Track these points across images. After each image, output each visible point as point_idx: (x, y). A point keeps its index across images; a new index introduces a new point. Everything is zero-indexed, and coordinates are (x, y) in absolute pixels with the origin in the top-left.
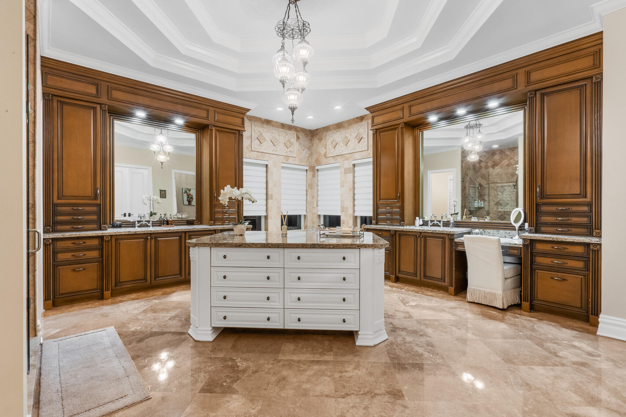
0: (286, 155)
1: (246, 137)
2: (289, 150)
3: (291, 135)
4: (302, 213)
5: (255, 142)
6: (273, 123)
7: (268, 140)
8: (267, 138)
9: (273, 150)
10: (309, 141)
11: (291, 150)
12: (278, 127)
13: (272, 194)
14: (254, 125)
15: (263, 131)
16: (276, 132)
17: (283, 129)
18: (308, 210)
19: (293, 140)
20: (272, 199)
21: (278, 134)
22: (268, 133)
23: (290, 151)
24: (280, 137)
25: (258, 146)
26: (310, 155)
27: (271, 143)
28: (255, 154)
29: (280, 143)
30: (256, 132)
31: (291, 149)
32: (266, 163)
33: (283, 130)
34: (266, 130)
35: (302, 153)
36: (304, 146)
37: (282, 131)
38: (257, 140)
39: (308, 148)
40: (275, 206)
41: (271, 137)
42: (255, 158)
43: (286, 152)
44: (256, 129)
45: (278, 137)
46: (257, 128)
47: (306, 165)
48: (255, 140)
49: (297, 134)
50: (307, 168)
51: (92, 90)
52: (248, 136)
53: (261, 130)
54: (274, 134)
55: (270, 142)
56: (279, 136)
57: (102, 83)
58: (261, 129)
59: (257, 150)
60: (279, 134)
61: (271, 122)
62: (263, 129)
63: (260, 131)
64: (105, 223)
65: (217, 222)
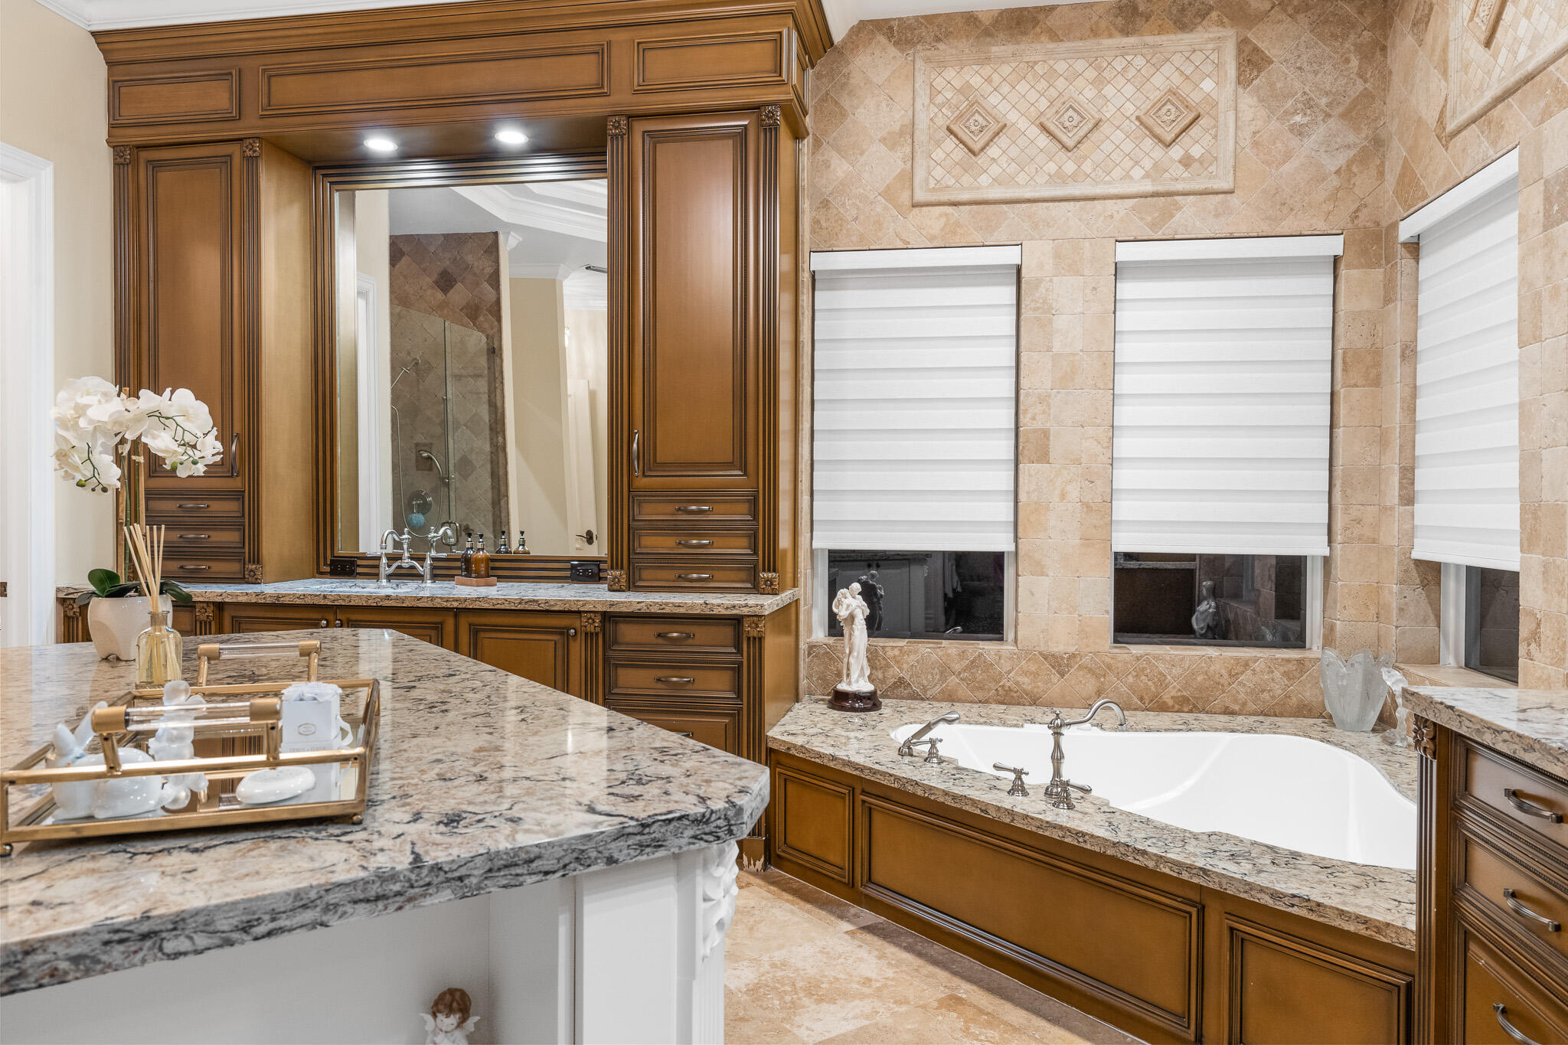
0: (1148, 187)
1: (883, 140)
2: (1176, 152)
3: (1198, 58)
4: (1311, 545)
5: (938, 154)
6: (1052, 21)
7: (1023, 124)
8: (1013, 117)
9: (1059, 177)
10: (1355, 62)
11: (1196, 151)
12: (1095, 33)
13: (1046, 434)
14: (928, 60)
15: (989, 80)
16: (1080, 65)
17: (1126, 32)
18: (1338, 526)
19: (1208, 85)
20: (1044, 457)
21: (1091, 74)
22: (1023, 87)
23: (1187, 161)
24: (1109, 90)
25: (958, 170)
26: (1363, 157)
27: (1043, 140)
28: (934, 220)
29: (1105, 128)
30: (939, 99)
31: (1195, 145)
32: (1010, 256)
33: (1132, 40)
34: (1006, 70)
35: (1288, 156)
36: (1309, 104)
37: (1123, 52)
38: (950, 143)
39: (1341, 109)
40: (1063, 496)
41: (1043, 104)
42: (932, 238)
43: (1158, 169)
44: (939, 83)
45: (1090, 93)
46: (950, 73)
47: (1322, 226)
48: (938, 144)
49: (1243, 43)
50: (1335, 246)
51: (218, 97)
52: (897, 127)
53: (976, 81)
54: (1061, 83)
55: (1034, 131)
56: (1099, 82)
57: (246, 63)
58: (974, 77)
59: (944, 198)
60: (1100, 70)
61: (1041, 17)
62: (987, 70)
63: (965, 90)
64: (256, 559)
65: (645, 574)
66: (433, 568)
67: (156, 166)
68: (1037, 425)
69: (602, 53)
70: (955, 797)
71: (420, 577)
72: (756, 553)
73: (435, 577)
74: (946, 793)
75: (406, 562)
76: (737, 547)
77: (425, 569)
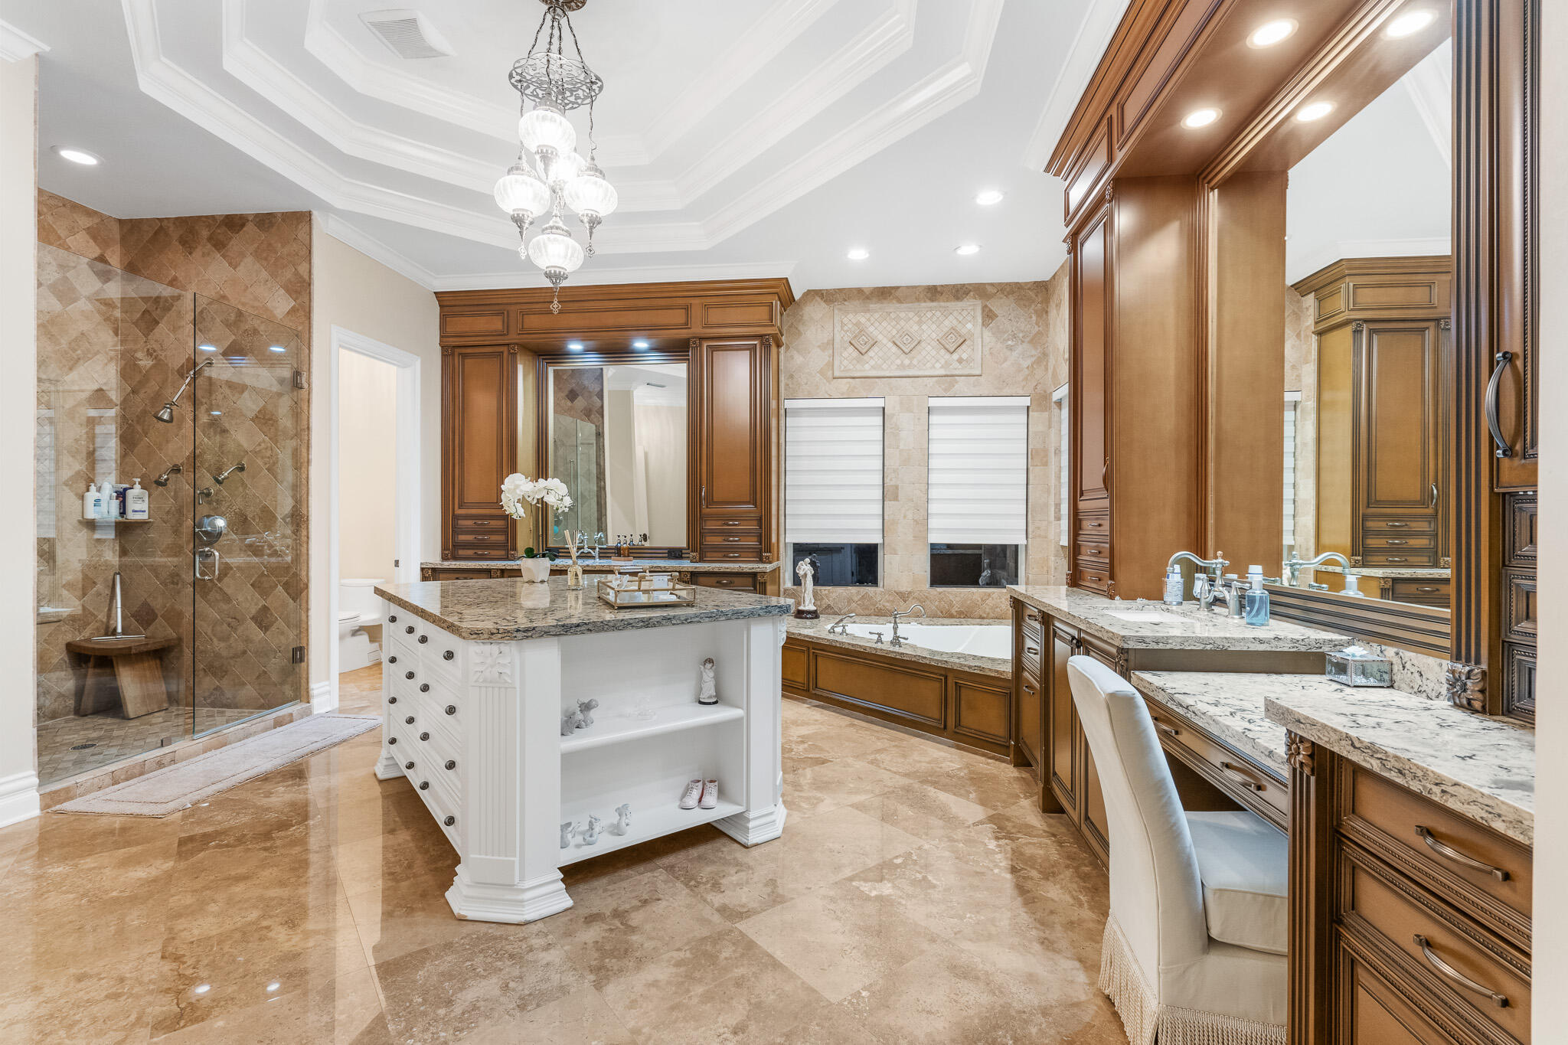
0: (942, 372)
1: (819, 347)
2: (955, 356)
3: (965, 313)
4: (1019, 539)
5: (845, 354)
6: (898, 293)
7: (885, 341)
8: (880, 337)
9: (902, 366)
10: (1034, 318)
11: (965, 356)
12: (918, 300)
13: (897, 487)
14: (840, 310)
15: (869, 320)
16: (911, 315)
17: (932, 300)
18: (1030, 530)
19: (969, 326)
20: (896, 499)
21: (916, 319)
22: (884, 324)
23: (960, 361)
24: (924, 327)
25: (855, 362)
26: (1038, 361)
27: (894, 349)
28: (843, 385)
29: (923, 344)
30: (846, 328)
31: (964, 353)
32: (880, 403)
33: (934, 304)
34: (877, 315)
35: (1005, 360)
36: (1014, 336)
37: (931, 309)
38: (851, 349)
39: (1028, 339)
40: (905, 517)
41: (894, 332)
42: (842, 394)
43: (947, 364)
44: (845, 320)
45: (916, 327)
46: (851, 316)
47: (1021, 392)
48: (845, 349)
49: (984, 307)
50: (1027, 401)
51: (497, 324)
52: (826, 341)
53: (863, 320)
54: (902, 323)
55: (890, 345)
56: (920, 323)
57: (513, 308)
58: (862, 318)
59: (848, 375)
60: (920, 316)
61: (893, 291)
62: (868, 315)
63: (858, 324)
64: (515, 549)
65: (708, 554)
66: (600, 553)
67: (464, 356)
68: (892, 483)
69: (687, 308)
70: (853, 645)
71: (594, 557)
72: (761, 544)
73: (600, 557)
74: (849, 644)
75: (586, 550)
76: (752, 542)
77: (596, 553)
